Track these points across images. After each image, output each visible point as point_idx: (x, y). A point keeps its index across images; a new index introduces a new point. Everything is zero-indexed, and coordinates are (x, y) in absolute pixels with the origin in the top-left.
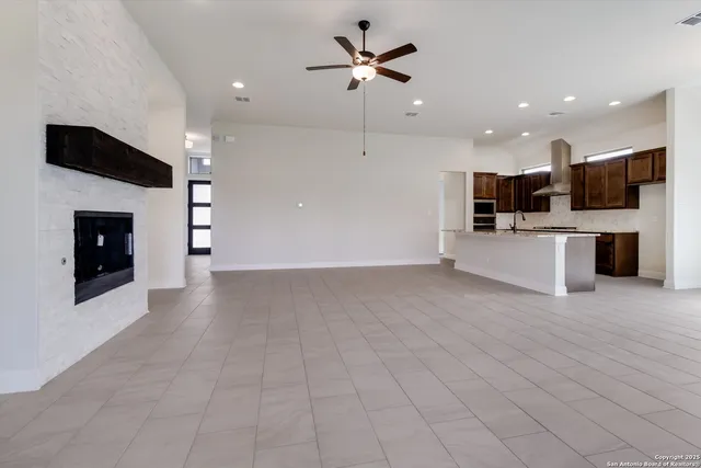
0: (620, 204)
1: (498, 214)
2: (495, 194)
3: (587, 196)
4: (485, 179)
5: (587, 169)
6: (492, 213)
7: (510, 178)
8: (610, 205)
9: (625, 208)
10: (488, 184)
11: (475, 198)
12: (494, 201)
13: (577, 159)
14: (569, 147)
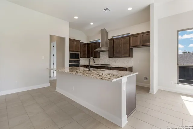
0: (127, 55)
1: (81, 59)
2: (79, 50)
3: (115, 52)
4: (75, 43)
5: (115, 41)
6: (78, 58)
7: (85, 44)
8: (123, 56)
9: (129, 57)
10: (76, 45)
11: (70, 51)
12: (79, 53)
13: (110, 37)
14: (107, 32)
